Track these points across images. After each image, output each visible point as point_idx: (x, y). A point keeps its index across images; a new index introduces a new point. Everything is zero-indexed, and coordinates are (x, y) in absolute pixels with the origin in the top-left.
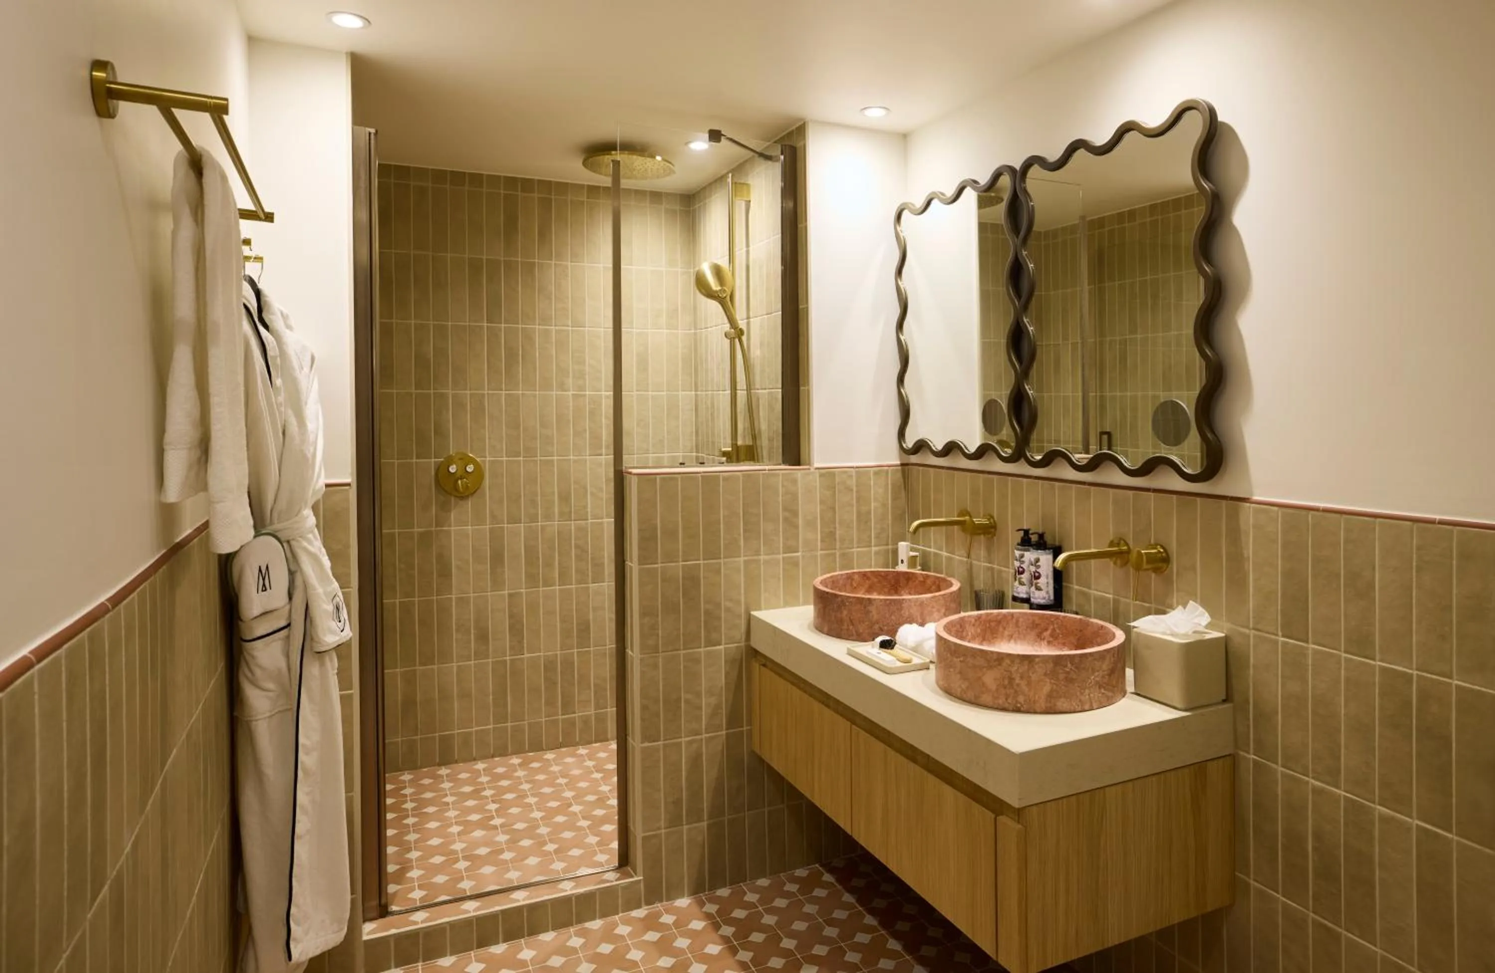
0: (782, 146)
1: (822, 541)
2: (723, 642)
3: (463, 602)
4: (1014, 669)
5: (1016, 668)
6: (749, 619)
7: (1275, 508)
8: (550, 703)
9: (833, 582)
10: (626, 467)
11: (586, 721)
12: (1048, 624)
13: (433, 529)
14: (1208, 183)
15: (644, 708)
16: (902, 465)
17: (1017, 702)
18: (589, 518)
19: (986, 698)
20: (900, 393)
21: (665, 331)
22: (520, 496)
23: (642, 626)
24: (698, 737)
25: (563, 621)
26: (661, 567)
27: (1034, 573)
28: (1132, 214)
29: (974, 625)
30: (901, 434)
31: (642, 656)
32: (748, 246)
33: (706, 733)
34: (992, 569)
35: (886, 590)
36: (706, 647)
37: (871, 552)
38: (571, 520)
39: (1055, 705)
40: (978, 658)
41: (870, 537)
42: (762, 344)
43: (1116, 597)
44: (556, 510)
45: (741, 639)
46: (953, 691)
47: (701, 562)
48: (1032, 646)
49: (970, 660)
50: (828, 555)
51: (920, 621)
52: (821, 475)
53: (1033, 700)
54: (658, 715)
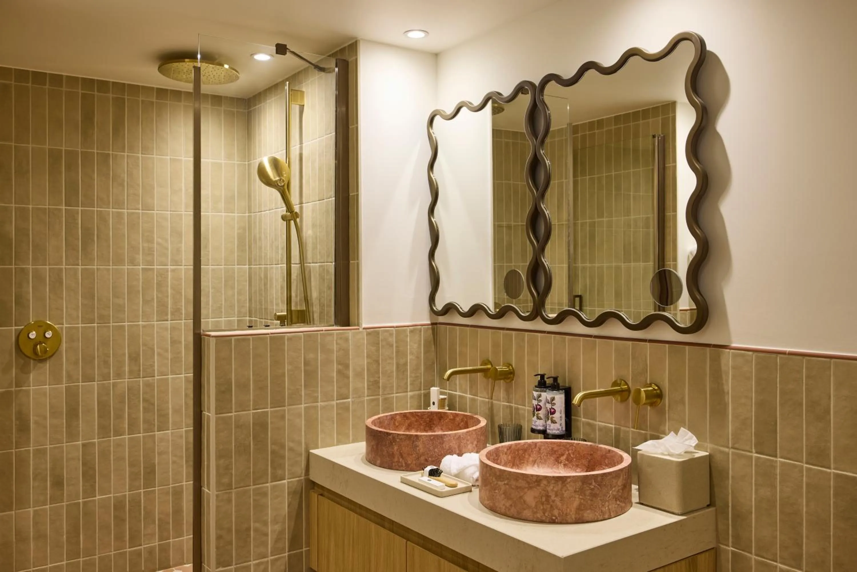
0: (336, 60)
1: (368, 389)
2: (286, 478)
3: (40, 453)
4: (549, 489)
5: (552, 488)
6: (309, 455)
7: (750, 353)
8: (119, 538)
9: (380, 422)
10: (203, 331)
11: (151, 551)
12: (565, 450)
13: (13, 389)
14: (698, 98)
15: (219, 538)
16: (432, 324)
17: (553, 515)
18: (156, 375)
19: (527, 513)
20: (431, 265)
21: (223, 214)
22: (94, 358)
23: (218, 467)
24: (266, 559)
25: (131, 465)
26: (235, 415)
27: (550, 409)
28: (600, 123)
29: (506, 454)
30: (432, 299)
31: (217, 493)
32: (301, 143)
33: (272, 556)
34: (511, 407)
35: (422, 427)
36: (272, 482)
37: (407, 396)
38: (140, 378)
39: (583, 516)
40: (520, 481)
41: (406, 383)
42: (314, 226)
43: (617, 426)
44: (127, 369)
45: (302, 473)
46: (498, 509)
47: (269, 410)
48: (552, 469)
49: (513, 483)
50: (373, 400)
51: (457, 452)
52: (368, 334)
53: (565, 513)
54: (231, 543)
